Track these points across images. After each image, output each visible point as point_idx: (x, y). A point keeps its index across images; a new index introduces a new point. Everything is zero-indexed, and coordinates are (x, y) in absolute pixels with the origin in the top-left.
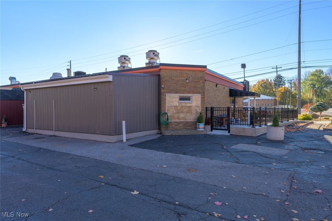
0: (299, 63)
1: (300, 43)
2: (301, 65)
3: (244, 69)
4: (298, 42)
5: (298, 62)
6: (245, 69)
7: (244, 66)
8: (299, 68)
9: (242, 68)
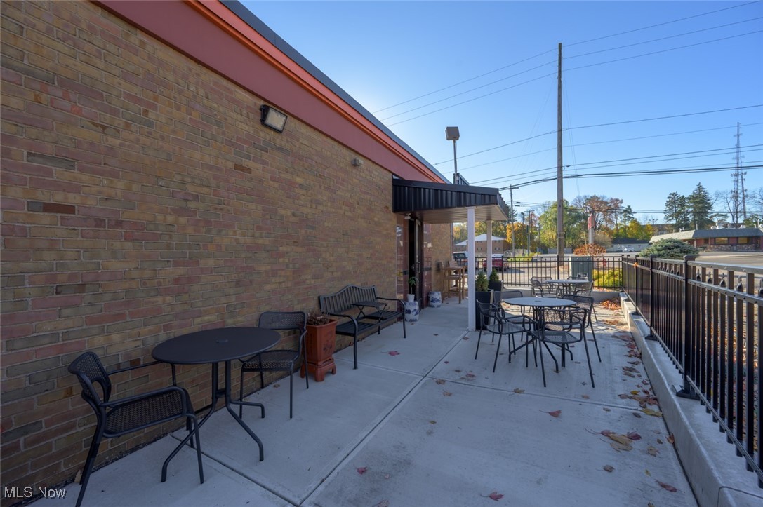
0: (560, 168)
1: (560, 131)
2: (564, 173)
3: (454, 142)
4: (556, 129)
5: (558, 167)
6: (457, 141)
7: (453, 134)
8: (560, 178)
9: (448, 139)
